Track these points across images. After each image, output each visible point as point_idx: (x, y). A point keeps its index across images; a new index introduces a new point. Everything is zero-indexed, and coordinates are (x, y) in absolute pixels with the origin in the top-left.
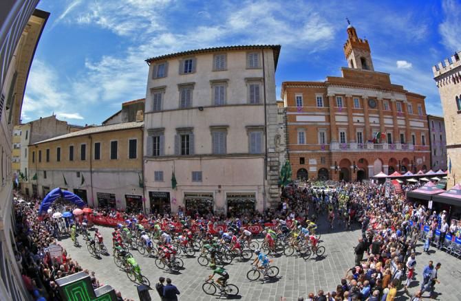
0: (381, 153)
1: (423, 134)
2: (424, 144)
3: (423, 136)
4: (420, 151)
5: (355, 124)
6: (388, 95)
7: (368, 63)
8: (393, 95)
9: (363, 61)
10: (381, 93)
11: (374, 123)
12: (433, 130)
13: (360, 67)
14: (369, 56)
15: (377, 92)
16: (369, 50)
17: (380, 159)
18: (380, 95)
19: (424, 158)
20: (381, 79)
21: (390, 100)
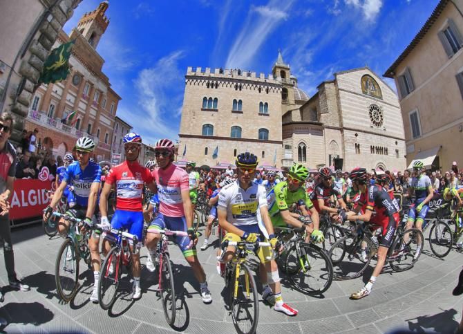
0: (67, 137)
1: (107, 132)
2: (106, 142)
3: (107, 134)
4: (102, 148)
5: (52, 94)
6: (94, 80)
7: (95, 40)
8: (98, 82)
9: (93, 36)
10: (89, 74)
11: (69, 101)
12: (116, 132)
13: (87, 39)
14: (100, 35)
15: (86, 71)
16: (104, 31)
17: (65, 144)
18: (88, 75)
19: (104, 156)
20: (96, 62)
21: (93, 85)
